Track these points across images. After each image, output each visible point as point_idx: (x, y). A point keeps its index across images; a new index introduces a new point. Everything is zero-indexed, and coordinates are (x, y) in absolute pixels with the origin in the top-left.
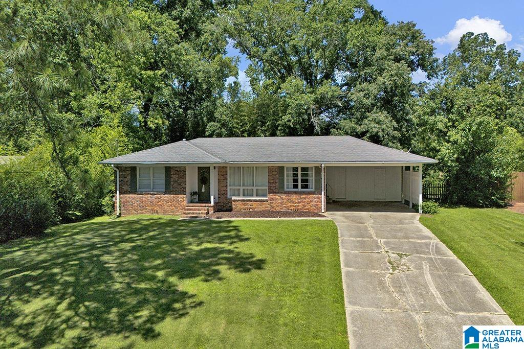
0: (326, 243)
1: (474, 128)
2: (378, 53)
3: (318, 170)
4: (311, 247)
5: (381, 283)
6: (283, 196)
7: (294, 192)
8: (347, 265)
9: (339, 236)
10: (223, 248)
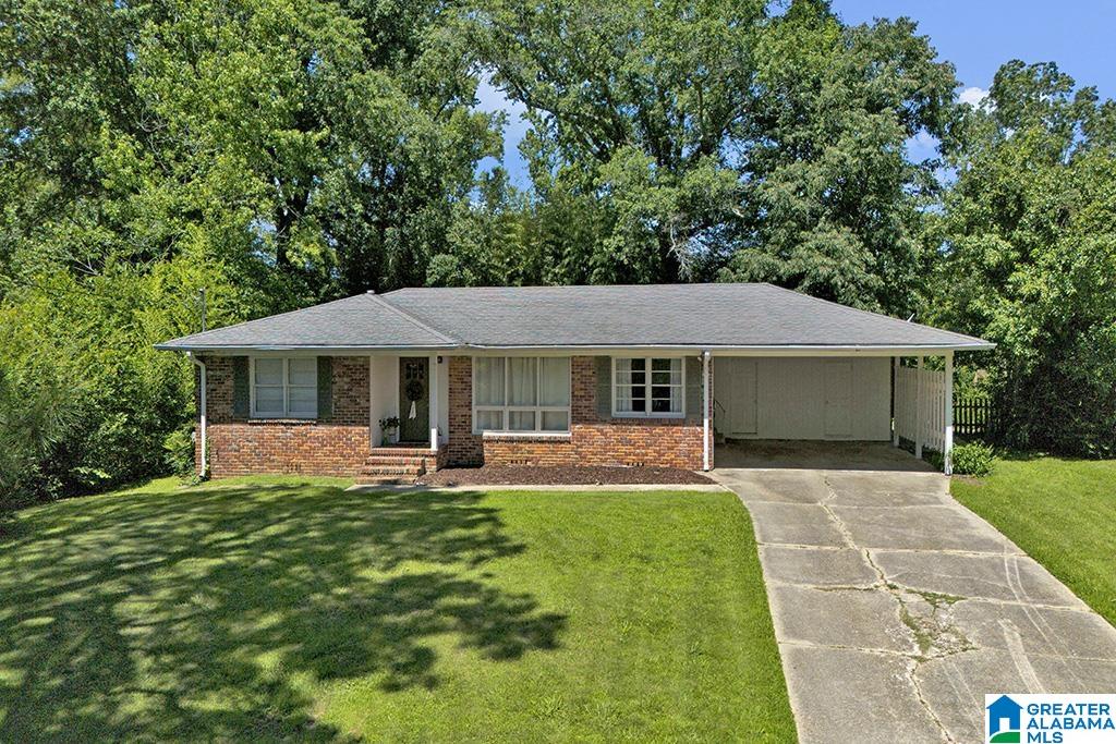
0: (726, 561)
1: (1081, 263)
2: (828, 92)
3: (694, 364)
4: (686, 572)
5: (898, 692)
6: (608, 429)
7: (633, 420)
8: (792, 631)
9: (758, 539)
10: (454, 575)
